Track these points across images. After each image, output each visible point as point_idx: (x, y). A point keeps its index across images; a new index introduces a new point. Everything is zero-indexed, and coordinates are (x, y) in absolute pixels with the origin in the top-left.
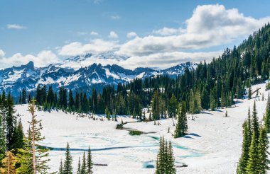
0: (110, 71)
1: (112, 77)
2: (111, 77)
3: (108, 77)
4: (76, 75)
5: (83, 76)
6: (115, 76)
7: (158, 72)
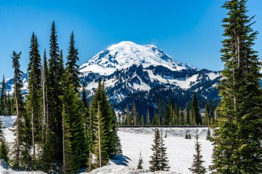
0: (155, 74)
1: (158, 81)
2: (156, 81)
3: (152, 81)
4: (111, 80)
5: (121, 80)
6: (162, 80)
7: (216, 73)
